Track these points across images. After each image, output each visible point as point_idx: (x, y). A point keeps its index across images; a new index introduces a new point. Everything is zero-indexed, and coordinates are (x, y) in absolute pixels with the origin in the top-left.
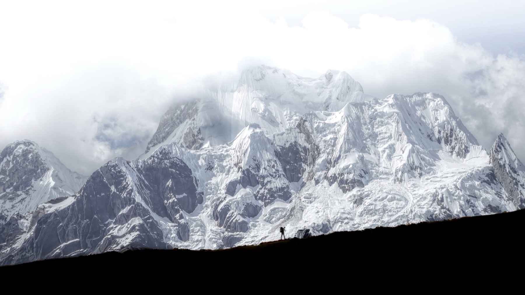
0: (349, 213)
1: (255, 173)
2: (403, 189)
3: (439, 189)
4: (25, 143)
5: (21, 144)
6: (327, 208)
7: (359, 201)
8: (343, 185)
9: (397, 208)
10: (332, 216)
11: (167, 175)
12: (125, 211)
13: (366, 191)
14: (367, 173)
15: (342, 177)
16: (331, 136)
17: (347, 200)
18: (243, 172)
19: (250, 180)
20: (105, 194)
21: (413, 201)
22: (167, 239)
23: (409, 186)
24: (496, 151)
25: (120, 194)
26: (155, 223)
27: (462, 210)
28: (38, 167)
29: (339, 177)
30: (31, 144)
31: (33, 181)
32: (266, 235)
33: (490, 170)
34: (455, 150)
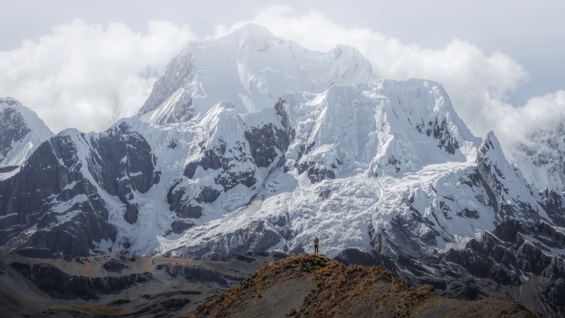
0: (312, 207)
1: (219, 155)
2: (376, 184)
3: (412, 187)
4: (7, 102)
5: (4, 102)
6: (289, 199)
7: (325, 194)
8: (312, 175)
9: (363, 205)
10: (292, 208)
11: (123, 151)
12: (70, 187)
13: (335, 184)
14: (342, 163)
15: (313, 166)
16: (309, 120)
17: (313, 192)
18: (206, 153)
19: (212, 162)
20: (52, 166)
21: (382, 199)
22: (112, 220)
23: (383, 181)
24: (483, 150)
25: (67, 168)
26: (101, 202)
27: (433, 213)
28: (19, 127)
29: (310, 166)
30: (15, 102)
31: (13, 142)
32: (218, 224)
33: (474, 171)
34: (445, 145)
